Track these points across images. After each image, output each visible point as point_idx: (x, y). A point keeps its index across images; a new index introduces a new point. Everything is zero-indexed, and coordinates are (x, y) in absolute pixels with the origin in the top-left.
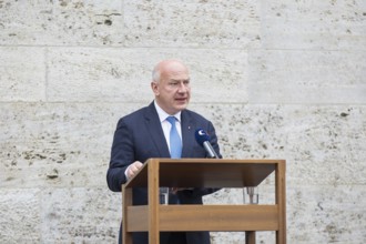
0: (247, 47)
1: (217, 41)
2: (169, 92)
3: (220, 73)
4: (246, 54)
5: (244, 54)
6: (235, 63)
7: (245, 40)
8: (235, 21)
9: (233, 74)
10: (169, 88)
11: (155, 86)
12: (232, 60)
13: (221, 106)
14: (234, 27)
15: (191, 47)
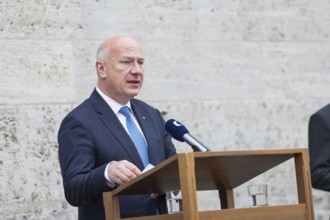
0: (71, 38)
1: (43, 31)
2: (120, 71)
3: (48, 67)
4: (70, 46)
5: (69, 45)
6: (61, 56)
7: (69, 30)
8: (58, 8)
9: (61, 69)
10: (120, 66)
11: (100, 66)
12: (58, 53)
13: (51, 107)
14: (57, 14)
15: (18, 38)
